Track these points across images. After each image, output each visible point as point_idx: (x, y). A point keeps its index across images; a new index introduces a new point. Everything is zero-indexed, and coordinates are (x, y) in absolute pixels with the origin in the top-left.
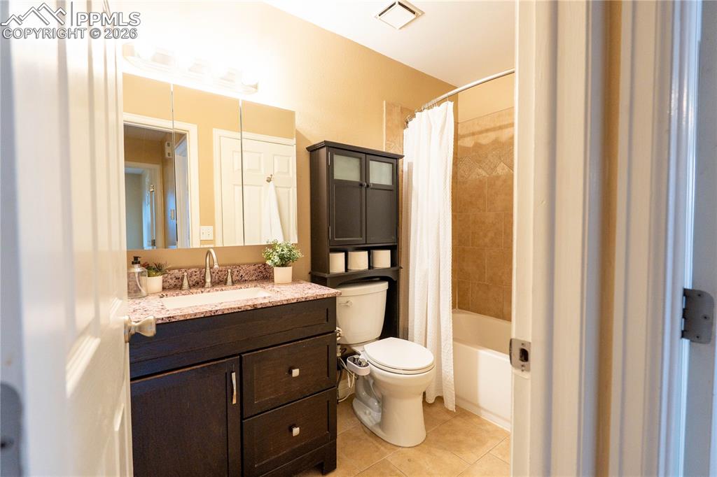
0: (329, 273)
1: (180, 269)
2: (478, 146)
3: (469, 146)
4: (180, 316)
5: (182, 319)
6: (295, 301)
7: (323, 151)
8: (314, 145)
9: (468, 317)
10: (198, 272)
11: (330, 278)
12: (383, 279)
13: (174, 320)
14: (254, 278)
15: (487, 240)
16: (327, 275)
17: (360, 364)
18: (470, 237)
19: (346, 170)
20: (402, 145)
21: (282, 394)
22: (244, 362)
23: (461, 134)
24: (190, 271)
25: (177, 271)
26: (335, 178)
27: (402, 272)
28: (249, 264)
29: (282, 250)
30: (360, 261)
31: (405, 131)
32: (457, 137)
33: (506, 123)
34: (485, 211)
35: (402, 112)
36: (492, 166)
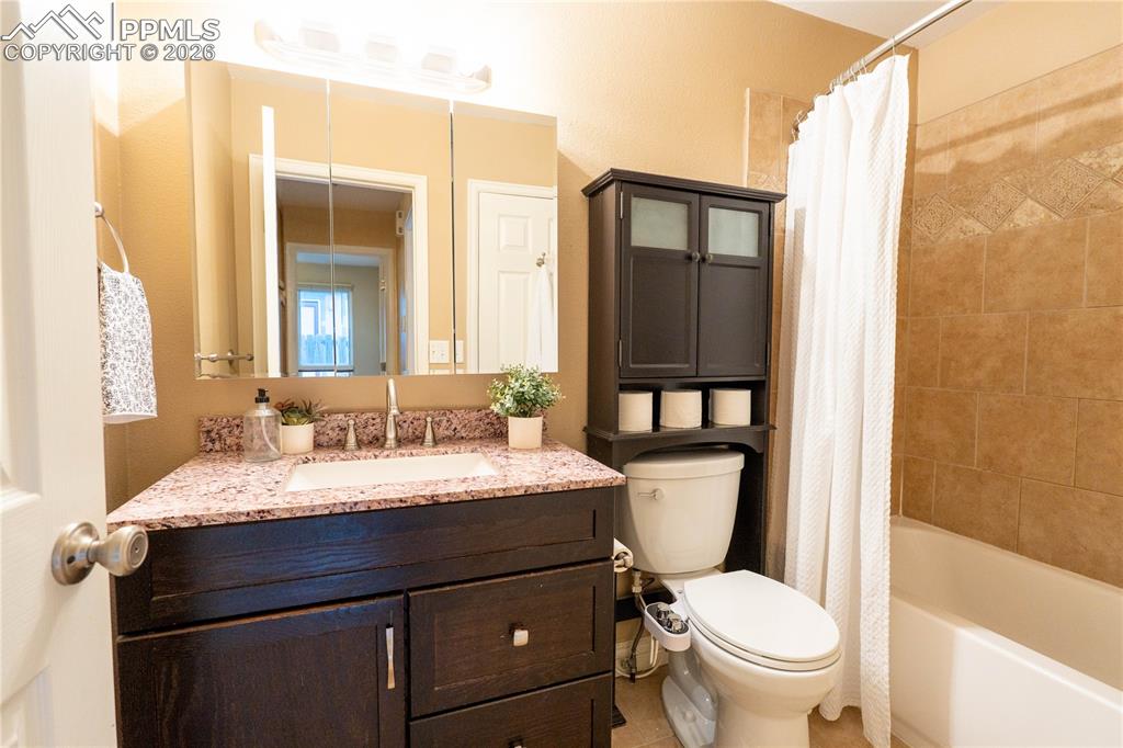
0: (617, 432)
1: (347, 412)
2: (964, 169)
3: (942, 171)
4: (283, 510)
5: (287, 516)
6: (522, 492)
7: (611, 191)
8: (595, 182)
9: (924, 537)
10: (378, 420)
11: (617, 442)
12: (734, 448)
13: (270, 518)
14: (477, 434)
15: (981, 375)
16: (611, 437)
17: (669, 625)
18: (939, 369)
19: (658, 227)
20: (784, 177)
21: (494, 676)
22: (413, 608)
23: (923, 148)
24: (364, 417)
25: (341, 416)
26: (633, 244)
27: (777, 436)
28: (470, 409)
29: (522, 386)
30: (684, 410)
31: (792, 147)
32: (912, 155)
33: (1044, 106)
34: (979, 311)
35: (786, 109)
36: (1001, 211)
